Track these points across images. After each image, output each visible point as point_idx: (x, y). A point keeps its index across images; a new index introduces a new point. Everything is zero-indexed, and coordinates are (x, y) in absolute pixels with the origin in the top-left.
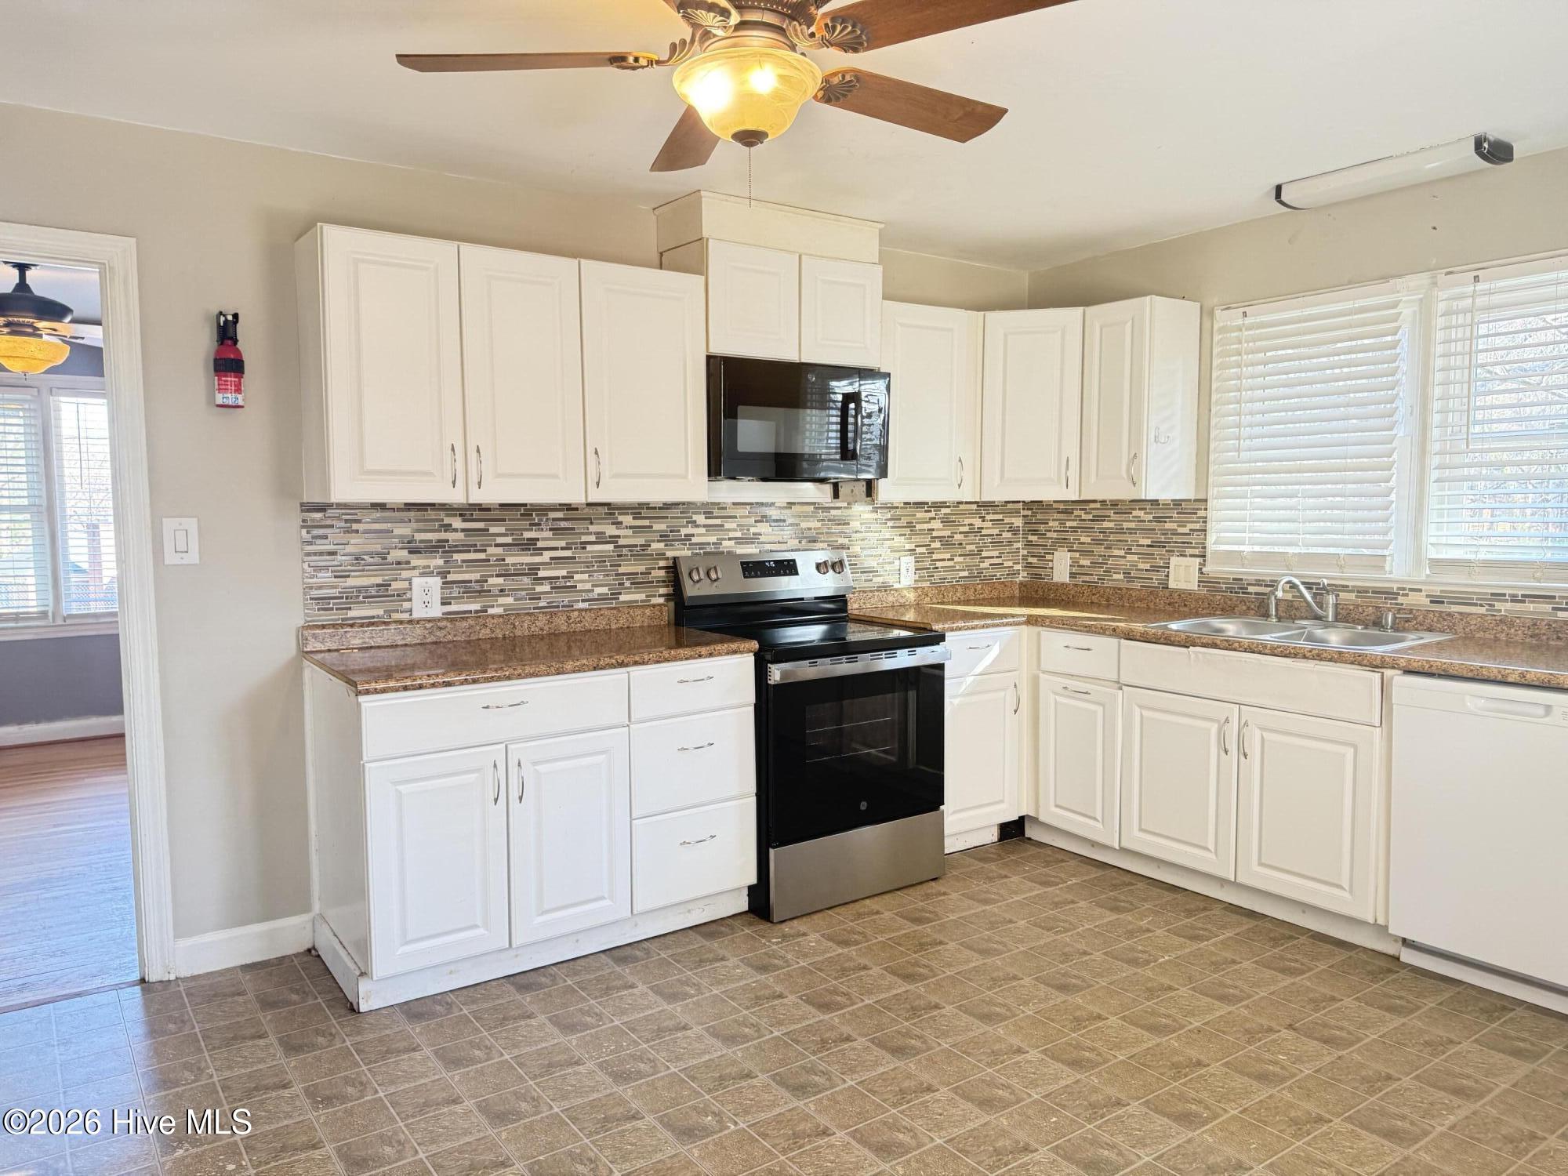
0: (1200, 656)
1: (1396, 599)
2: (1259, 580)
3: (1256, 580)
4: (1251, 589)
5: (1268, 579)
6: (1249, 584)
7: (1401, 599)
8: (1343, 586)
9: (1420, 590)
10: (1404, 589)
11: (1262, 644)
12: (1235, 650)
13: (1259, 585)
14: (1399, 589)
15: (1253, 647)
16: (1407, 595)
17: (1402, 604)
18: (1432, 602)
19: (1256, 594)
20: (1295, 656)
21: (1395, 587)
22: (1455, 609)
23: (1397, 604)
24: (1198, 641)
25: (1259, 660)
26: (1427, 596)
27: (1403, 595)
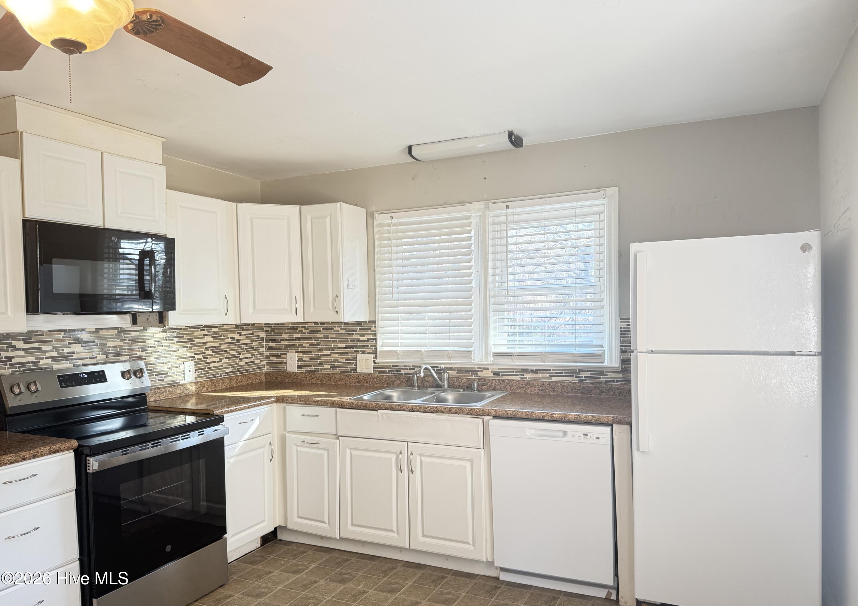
0: (384, 415)
1: (477, 374)
3: (405, 366)
4: (402, 371)
5: (411, 365)
6: (400, 369)
7: (479, 374)
8: (450, 368)
9: (488, 369)
10: (480, 368)
11: (418, 406)
12: (404, 410)
13: (406, 369)
14: (478, 368)
15: (414, 408)
16: (482, 371)
17: (480, 376)
18: (494, 374)
19: (405, 374)
20: (437, 412)
21: (476, 367)
22: (505, 377)
23: (477, 376)
24: (382, 406)
25: (418, 416)
26: (492, 372)
27: (480, 371)
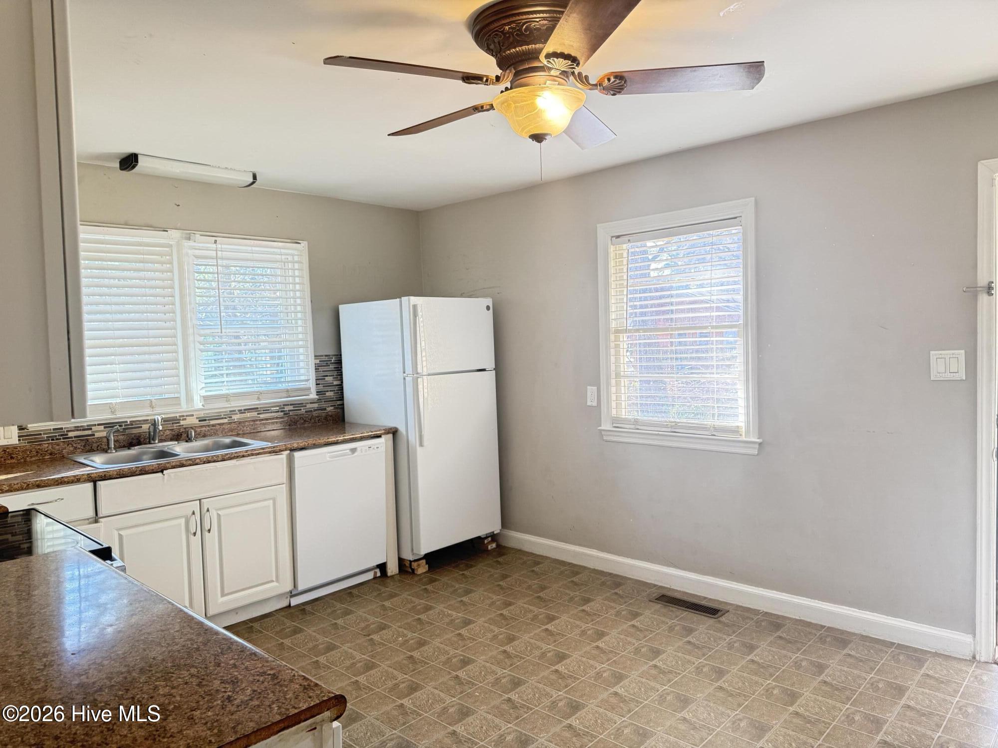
0: (172, 475)
1: (179, 423)
2: (78, 427)
3: (75, 427)
4: (71, 434)
5: (85, 424)
6: (68, 431)
7: (182, 423)
8: (144, 420)
9: (193, 415)
10: (183, 416)
11: (215, 456)
12: (197, 464)
13: (78, 430)
14: (180, 416)
15: (210, 459)
16: (185, 419)
17: (183, 425)
18: (200, 421)
21: (178, 415)
22: (213, 422)
23: (180, 426)
24: (168, 465)
25: (216, 466)
26: (197, 418)
27: (183, 420)
